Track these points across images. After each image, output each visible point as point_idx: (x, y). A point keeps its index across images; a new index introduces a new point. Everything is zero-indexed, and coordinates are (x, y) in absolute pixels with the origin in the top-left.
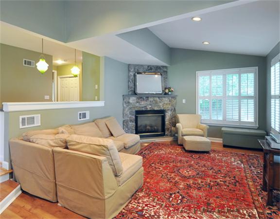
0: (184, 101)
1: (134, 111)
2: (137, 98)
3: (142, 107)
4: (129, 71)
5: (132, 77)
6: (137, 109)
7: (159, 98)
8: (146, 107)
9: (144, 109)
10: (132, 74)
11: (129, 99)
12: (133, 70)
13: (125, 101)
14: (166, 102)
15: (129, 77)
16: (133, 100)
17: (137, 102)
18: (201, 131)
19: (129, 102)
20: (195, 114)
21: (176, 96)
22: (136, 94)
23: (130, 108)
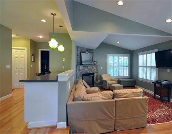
0: (102, 68)
1: (82, 74)
2: (83, 67)
3: (85, 72)
4: (77, 50)
5: (79, 54)
6: (83, 73)
7: (92, 66)
8: (87, 71)
9: (86, 73)
10: (79, 52)
11: (80, 67)
12: (79, 50)
13: (78, 68)
14: (95, 69)
15: (77, 54)
16: (82, 68)
17: (83, 69)
18: (115, 82)
19: (79, 69)
20: (107, 74)
21: (98, 65)
22: (82, 64)
23: (80, 73)
